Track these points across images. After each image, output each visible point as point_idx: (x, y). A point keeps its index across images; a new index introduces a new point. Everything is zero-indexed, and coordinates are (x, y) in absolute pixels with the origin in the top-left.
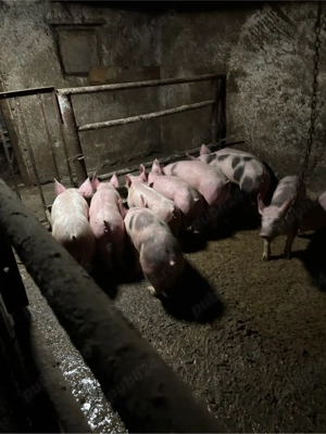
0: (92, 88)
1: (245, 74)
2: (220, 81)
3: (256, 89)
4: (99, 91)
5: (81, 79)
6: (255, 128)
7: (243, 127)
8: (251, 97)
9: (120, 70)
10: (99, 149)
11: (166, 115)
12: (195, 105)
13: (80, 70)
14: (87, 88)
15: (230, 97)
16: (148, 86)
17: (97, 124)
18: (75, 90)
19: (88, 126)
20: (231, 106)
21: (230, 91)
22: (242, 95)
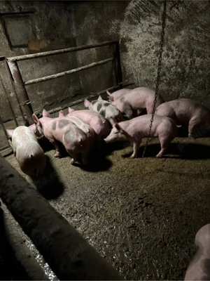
0: (31, 55)
1: (130, 40)
2: (115, 45)
3: (138, 49)
4: (36, 57)
5: (23, 50)
6: (140, 74)
7: (132, 74)
8: (136, 54)
9: (49, 42)
10: (40, 96)
11: (82, 70)
12: (100, 62)
13: (22, 43)
14: (28, 56)
15: (123, 55)
16: (68, 51)
17: (37, 80)
18: (19, 57)
19: (31, 81)
20: (124, 61)
21: (122, 51)
22: (130, 54)
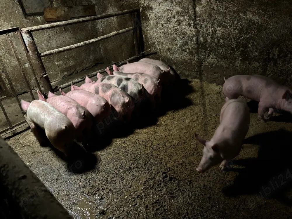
0: (47, 26)
1: (151, 9)
2: (136, 13)
3: (160, 18)
4: (52, 27)
5: (39, 18)
6: (162, 43)
7: (154, 43)
8: (157, 23)
9: (66, 9)
10: (58, 66)
11: (102, 39)
12: (121, 31)
13: (37, 11)
14: (43, 26)
15: (144, 24)
16: (87, 21)
17: (54, 51)
18: (34, 28)
19: (48, 52)
20: (145, 30)
21: (143, 20)
22: (152, 22)
